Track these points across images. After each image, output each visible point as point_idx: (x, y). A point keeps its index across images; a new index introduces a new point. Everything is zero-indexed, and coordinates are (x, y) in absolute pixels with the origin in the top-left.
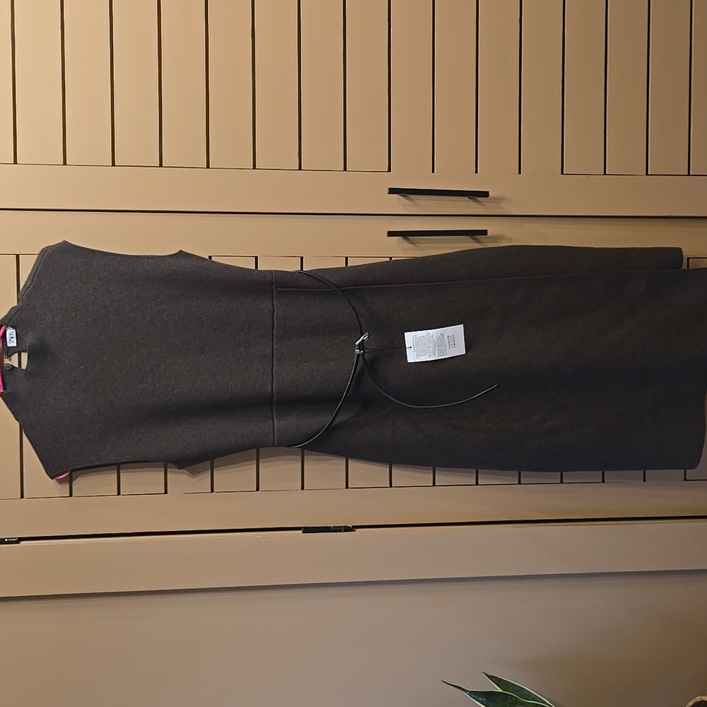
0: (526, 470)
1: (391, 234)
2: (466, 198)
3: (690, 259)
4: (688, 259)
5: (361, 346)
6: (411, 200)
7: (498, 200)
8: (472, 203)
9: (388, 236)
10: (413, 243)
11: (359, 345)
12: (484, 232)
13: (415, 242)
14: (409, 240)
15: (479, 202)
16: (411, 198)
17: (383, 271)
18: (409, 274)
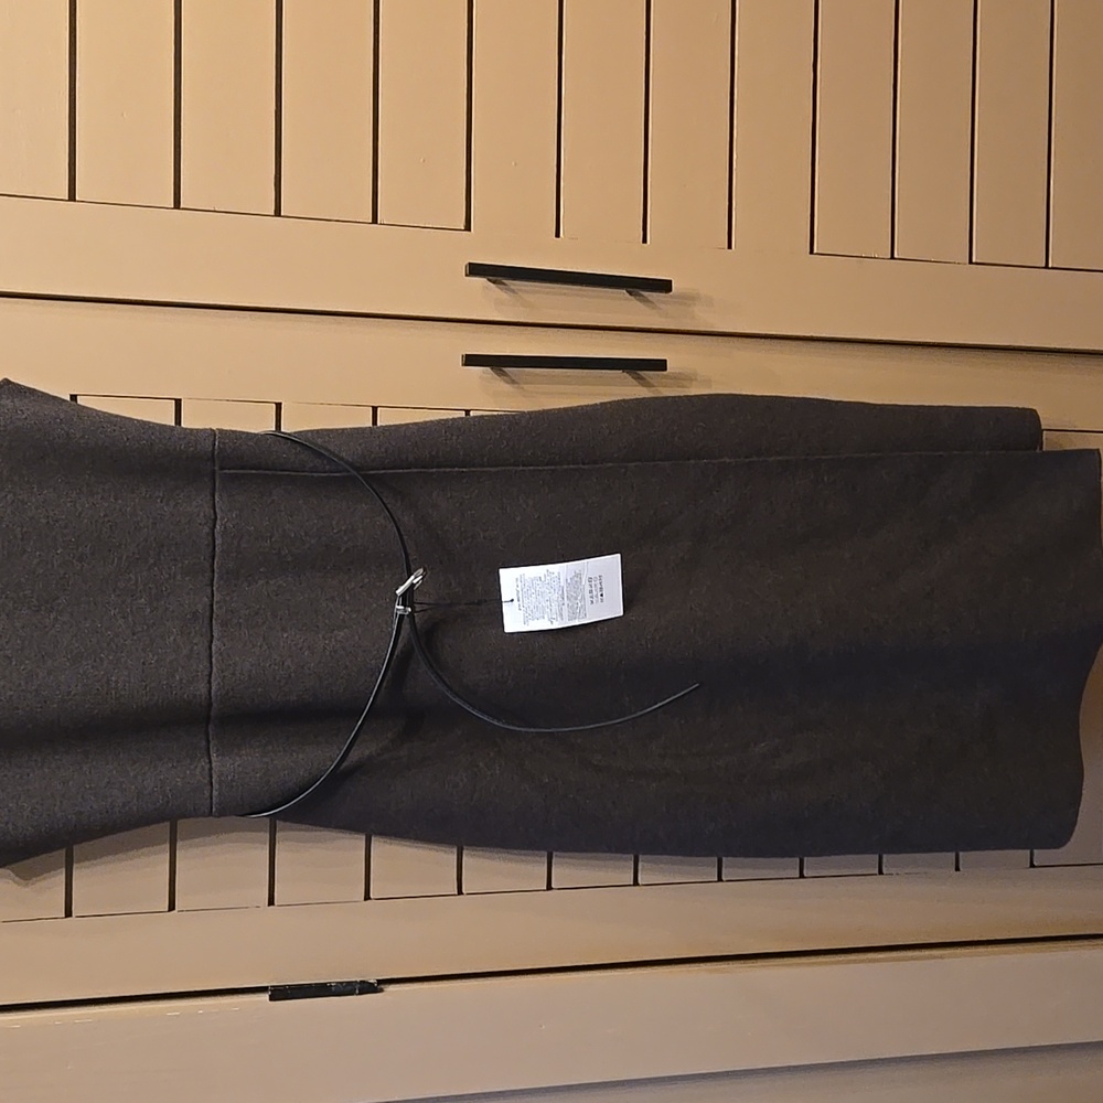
1: (471, 360)
6: (513, 291)
7: (689, 299)
8: (633, 303)
9: (465, 364)
10: (512, 382)
12: (660, 365)
13: (516, 378)
14: (505, 374)
15: (648, 301)
16: (512, 287)
17: (454, 438)
18: (508, 445)
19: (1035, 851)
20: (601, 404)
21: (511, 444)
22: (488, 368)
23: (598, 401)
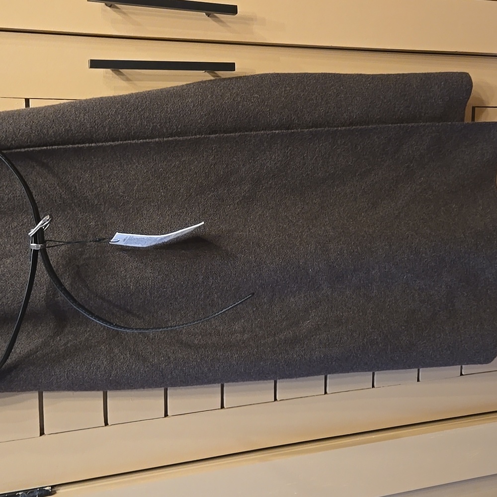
0: (282, 377)
1: (95, 64)
2: (203, 14)
3: (476, 108)
4: (474, 108)
5: (39, 237)
6: (124, 13)
7: (249, 20)
8: (210, 22)
9: (91, 67)
10: (128, 80)
11: (35, 235)
12: (231, 67)
13: (130, 77)
14: (122, 74)
15: (222, 21)
16: (124, 10)
17: (82, 115)
18: (122, 118)
19: (463, 366)
20: (187, 85)
21: (125, 117)
22: (109, 70)
23: (184, 83)
